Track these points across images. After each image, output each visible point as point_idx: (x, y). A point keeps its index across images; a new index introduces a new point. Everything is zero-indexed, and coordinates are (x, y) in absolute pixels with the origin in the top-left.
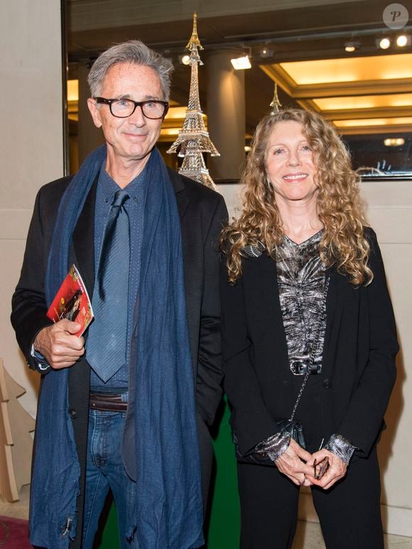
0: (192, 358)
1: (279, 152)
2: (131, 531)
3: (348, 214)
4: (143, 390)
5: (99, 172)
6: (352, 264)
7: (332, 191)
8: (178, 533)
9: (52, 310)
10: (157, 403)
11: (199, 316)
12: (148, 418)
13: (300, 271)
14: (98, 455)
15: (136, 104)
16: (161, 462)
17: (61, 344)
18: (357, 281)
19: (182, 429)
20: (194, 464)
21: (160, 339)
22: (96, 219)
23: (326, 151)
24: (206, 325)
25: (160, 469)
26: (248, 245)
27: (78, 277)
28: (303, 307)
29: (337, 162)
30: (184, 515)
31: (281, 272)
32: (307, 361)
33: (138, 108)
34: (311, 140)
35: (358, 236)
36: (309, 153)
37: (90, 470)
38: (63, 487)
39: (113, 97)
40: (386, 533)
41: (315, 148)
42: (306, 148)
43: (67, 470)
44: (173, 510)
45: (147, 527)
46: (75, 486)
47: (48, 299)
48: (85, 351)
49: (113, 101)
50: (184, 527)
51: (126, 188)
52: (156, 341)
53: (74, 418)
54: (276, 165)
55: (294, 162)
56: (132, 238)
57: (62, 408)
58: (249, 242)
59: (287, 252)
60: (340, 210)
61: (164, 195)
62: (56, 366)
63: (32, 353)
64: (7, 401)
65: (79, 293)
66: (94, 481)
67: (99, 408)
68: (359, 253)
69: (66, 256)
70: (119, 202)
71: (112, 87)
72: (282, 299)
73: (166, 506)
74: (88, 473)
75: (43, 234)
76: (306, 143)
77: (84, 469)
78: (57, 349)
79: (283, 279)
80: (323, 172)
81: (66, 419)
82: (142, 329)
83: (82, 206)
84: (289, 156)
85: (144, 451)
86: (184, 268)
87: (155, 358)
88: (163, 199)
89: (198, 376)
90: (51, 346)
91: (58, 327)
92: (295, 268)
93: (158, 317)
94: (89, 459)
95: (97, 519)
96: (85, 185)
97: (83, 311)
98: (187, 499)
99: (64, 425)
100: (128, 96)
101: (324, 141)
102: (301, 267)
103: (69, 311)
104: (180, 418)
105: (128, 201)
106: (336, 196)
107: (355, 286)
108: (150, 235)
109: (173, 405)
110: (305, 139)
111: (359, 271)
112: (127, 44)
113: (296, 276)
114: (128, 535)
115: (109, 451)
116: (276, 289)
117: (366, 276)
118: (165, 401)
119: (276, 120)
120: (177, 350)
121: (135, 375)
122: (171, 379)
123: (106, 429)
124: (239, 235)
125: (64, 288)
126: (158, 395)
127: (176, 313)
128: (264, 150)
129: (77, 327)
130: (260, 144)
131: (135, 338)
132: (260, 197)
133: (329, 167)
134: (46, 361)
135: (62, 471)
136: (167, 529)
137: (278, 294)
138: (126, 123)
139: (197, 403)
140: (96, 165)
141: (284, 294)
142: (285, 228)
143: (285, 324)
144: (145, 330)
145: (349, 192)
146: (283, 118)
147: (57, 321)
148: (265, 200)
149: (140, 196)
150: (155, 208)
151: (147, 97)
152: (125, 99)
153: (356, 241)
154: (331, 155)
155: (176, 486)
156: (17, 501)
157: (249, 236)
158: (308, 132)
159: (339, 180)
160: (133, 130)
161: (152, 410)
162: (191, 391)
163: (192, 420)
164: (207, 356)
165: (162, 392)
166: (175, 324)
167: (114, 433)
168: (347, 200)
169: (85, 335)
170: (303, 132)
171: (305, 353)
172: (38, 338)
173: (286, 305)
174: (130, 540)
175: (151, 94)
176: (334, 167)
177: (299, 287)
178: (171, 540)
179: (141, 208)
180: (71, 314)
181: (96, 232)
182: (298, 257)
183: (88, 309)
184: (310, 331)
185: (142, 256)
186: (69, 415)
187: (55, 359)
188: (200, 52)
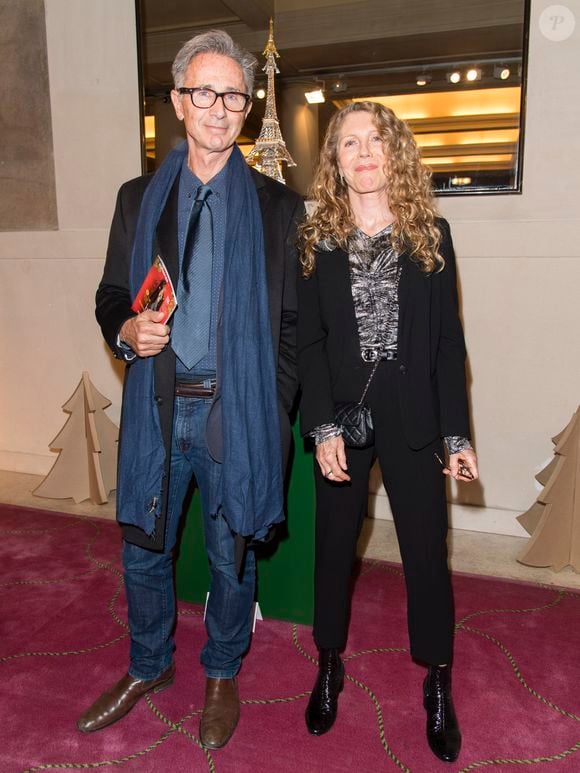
0: (274, 348)
1: (350, 143)
2: (215, 509)
3: (418, 205)
4: (229, 376)
5: (181, 169)
6: (424, 253)
7: (402, 182)
8: (263, 508)
9: (137, 302)
10: (242, 388)
11: (280, 310)
12: (234, 401)
13: (372, 262)
14: (182, 439)
15: (217, 95)
16: (246, 443)
17: (146, 332)
18: (428, 269)
19: (266, 413)
20: (276, 446)
21: (244, 327)
22: (179, 214)
23: (396, 141)
24: (286, 320)
25: (246, 449)
26: (321, 240)
27: (162, 268)
28: (375, 298)
29: (407, 152)
30: (268, 492)
31: (353, 265)
32: (378, 349)
33: (220, 98)
34: (382, 130)
35: (429, 225)
36: (379, 143)
37: (175, 455)
38: (149, 468)
39: (195, 87)
40: (451, 528)
41: (385, 137)
42: (377, 139)
43: (152, 453)
44: (258, 487)
45: (233, 502)
46: (161, 468)
47: (132, 293)
48: (170, 340)
49: (194, 89)
50: (268, 504)
51: (208, 184)
52: (240, 329)
53: (160, 404)
54: (348, 157)
55: (364, 153)
56: (215, 232)
57: (148, 395)
58: (322, 237)
59: (360, 244)
60: (410, 200)
61: (246, 189)
62: (143, 354)
63: (118, 343)
64: (94, 412)
65: (163, 283)
66: (177, 466)
67: (182, 394)
68: (431, 241)
69: (150, 248)
70: (201, 197)
71: (194, 76)
72: (354, 292)
73: (252, 483)
74: (173, 459)
75: (126, 231)
76: (376, 134)
77: (169, 454)
78: (143, 337)
79: (355, 271)
80: (393, 162)
81: (152, 406)
82: (227, 318)
83: (165, 201)
84: (360, 147)
85: (230, 431)
86: (266, 262)
87: (240, 344)
88: (246, 193)
89: (279, 366)
90: (136, 334)
91: (143, 318)
92: (367, 260)
93: (242, 307)
94: (174, 444)
95: (182, 501)
96: (167, 180)
97: (167, 300)
98: (270, 479)
99: (150, 411)
100: (210, 86)
101: (394, 130)
102: (373, 260)
103: (154, 301)
104: (263, 402)
105: (210, 197)
106: (405, 186)
107: (427, 274)
108: (234, 228)
109: (257, 390)
110: (375, 129)
111: (431, 258)
112: (210, 34)
113: (369, 267)
114: (213, 512)
115: (193, 434)
116: (348, 282)
117: (437, 264)
118: (249, 387)
119: (347, 112)
120: (260, 339)
121: (221, 362)
122: (255, 365)
123: (190, 414)
124: (313, 231)
125: (148, 280)
126: (243, 380)
127: (259, 303)
128: (336, 142)
129: (160, 315)
130: (332, 137)
131: (220, 328)
132: (331, 192)
133: (399, 157)
134: (132, 351)
135: (148, 453)
136: (253, 505)
137: (351, 284)
138: (207, 115)
139: (278, 391)
140: (178, 161)
141: (357, 285)
142: (357, 222)
143: (358, 315)
144: (230, 318)
145: (420, 183)
146: (354, 109)
147: (142, 311)
148: (336, 194)
149: (223, 192)
150: (238, 202)
151: (228, 88)
152: (207, 89)
153: (428, 230)
154: (400, 144)
155: (260, 465)
156: (106, 503)
157: (322, 231)
158: (378, 121)
159: (410, 171)
160: (214, 122)
161: (237, 393)
162: (274, 379)
163: (274, 406)
164: (286, 348)
165: (246, 378)
166: (259, 314)
167: (197, 418)
168: (418, 191)
169: (170, 322)
170: (373, 122)
171: (376, 342)
172: (123, 329)
173: (358, 295)
174: (214, 517)
175: (233, 86)
176: (404, 157)
177: (371, 278)
178: (257, 515)
179: (224, 203)
180: (156, 304)
181: (180, 227)
182: (371, 249)
183: (171, 297)
184: (381, 322)
185: (225, 249)
186: (155, 402)
187: (141, 347)
188: (276, 59)
